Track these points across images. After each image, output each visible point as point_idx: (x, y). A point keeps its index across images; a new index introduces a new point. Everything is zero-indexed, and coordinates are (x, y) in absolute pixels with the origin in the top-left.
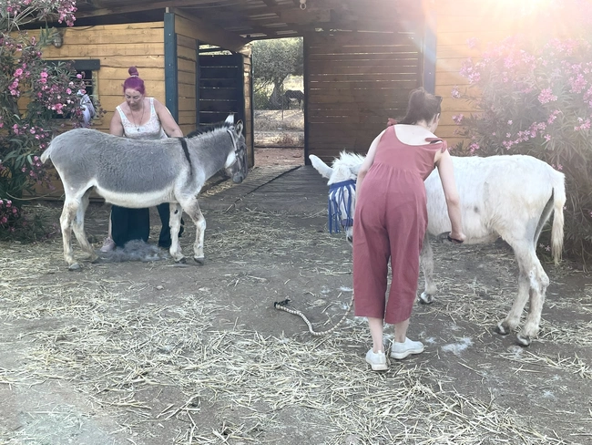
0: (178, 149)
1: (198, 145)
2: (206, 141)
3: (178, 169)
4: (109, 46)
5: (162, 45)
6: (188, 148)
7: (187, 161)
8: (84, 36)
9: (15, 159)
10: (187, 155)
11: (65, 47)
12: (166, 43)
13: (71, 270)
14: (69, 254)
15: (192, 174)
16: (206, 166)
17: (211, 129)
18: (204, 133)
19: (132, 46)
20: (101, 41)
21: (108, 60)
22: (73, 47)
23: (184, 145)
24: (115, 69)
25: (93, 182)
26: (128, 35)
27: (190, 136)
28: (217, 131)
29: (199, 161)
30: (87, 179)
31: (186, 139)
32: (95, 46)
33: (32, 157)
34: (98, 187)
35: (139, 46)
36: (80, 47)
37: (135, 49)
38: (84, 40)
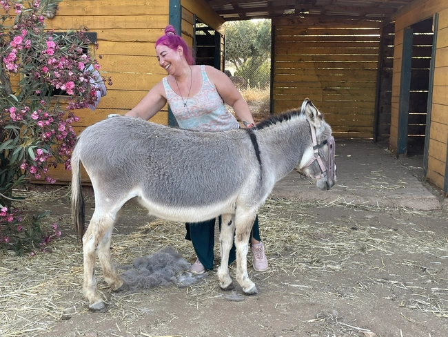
0: (246, 146)
1: (270, 138)
2: (280, 134)
3: (247, 172)
4: (107, 18)
5: (166, 18)
6: (258, 142)
7: (257, 162)
8: (79, 7)
9: (11, 152)
10: (258, 153)
11: (58, 18)
12: (171, 16)
13: (92, 310)
14: (91, 288)
15: (261, 179)
16: (277, 167)
17: (287, 117)
18: (278, 123)
19: (133, 18)
20: (98, 12)
21: (106, 33)
22: (67, 19)
23: (254, 139)
24: (112, 43)
25: (137, 191)
26: (129, 6)
27: (260, 127)
28: (294, 120)
29: (269, 161)
30: (129, 187)
31: (255, 132)
32: (91, 18)
33: (35, 150)
34: (143, 198)
35: (141, 18)
36: (74, 19)
37: (136, 21)
38: (80, 11)
